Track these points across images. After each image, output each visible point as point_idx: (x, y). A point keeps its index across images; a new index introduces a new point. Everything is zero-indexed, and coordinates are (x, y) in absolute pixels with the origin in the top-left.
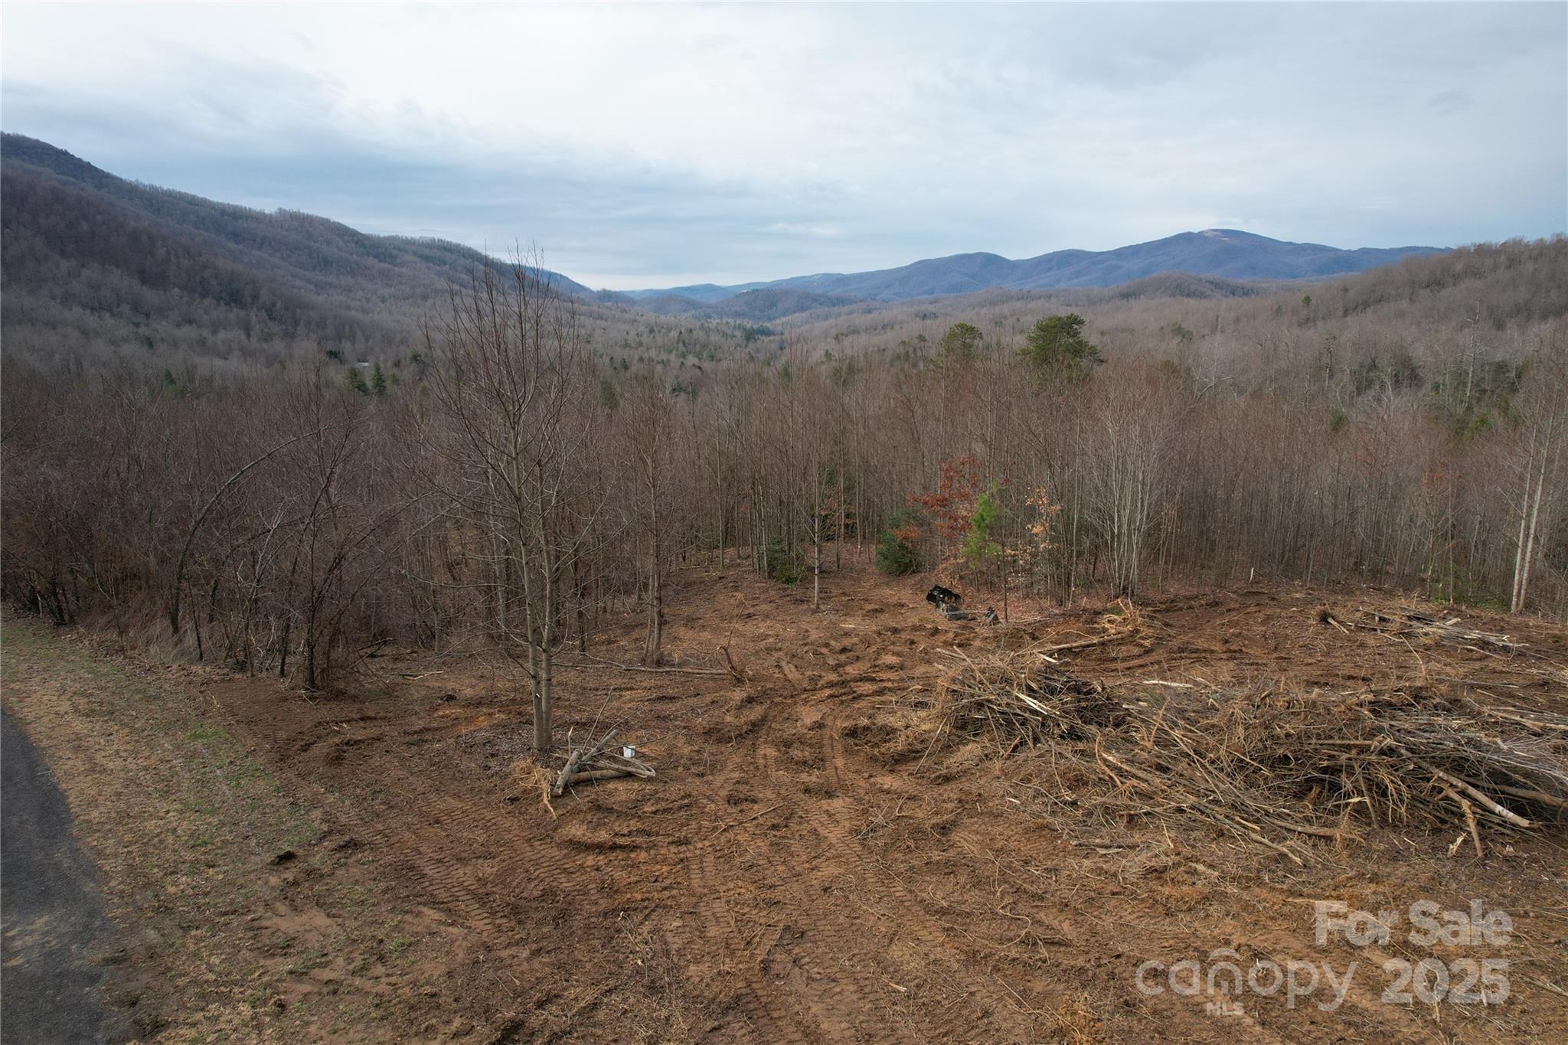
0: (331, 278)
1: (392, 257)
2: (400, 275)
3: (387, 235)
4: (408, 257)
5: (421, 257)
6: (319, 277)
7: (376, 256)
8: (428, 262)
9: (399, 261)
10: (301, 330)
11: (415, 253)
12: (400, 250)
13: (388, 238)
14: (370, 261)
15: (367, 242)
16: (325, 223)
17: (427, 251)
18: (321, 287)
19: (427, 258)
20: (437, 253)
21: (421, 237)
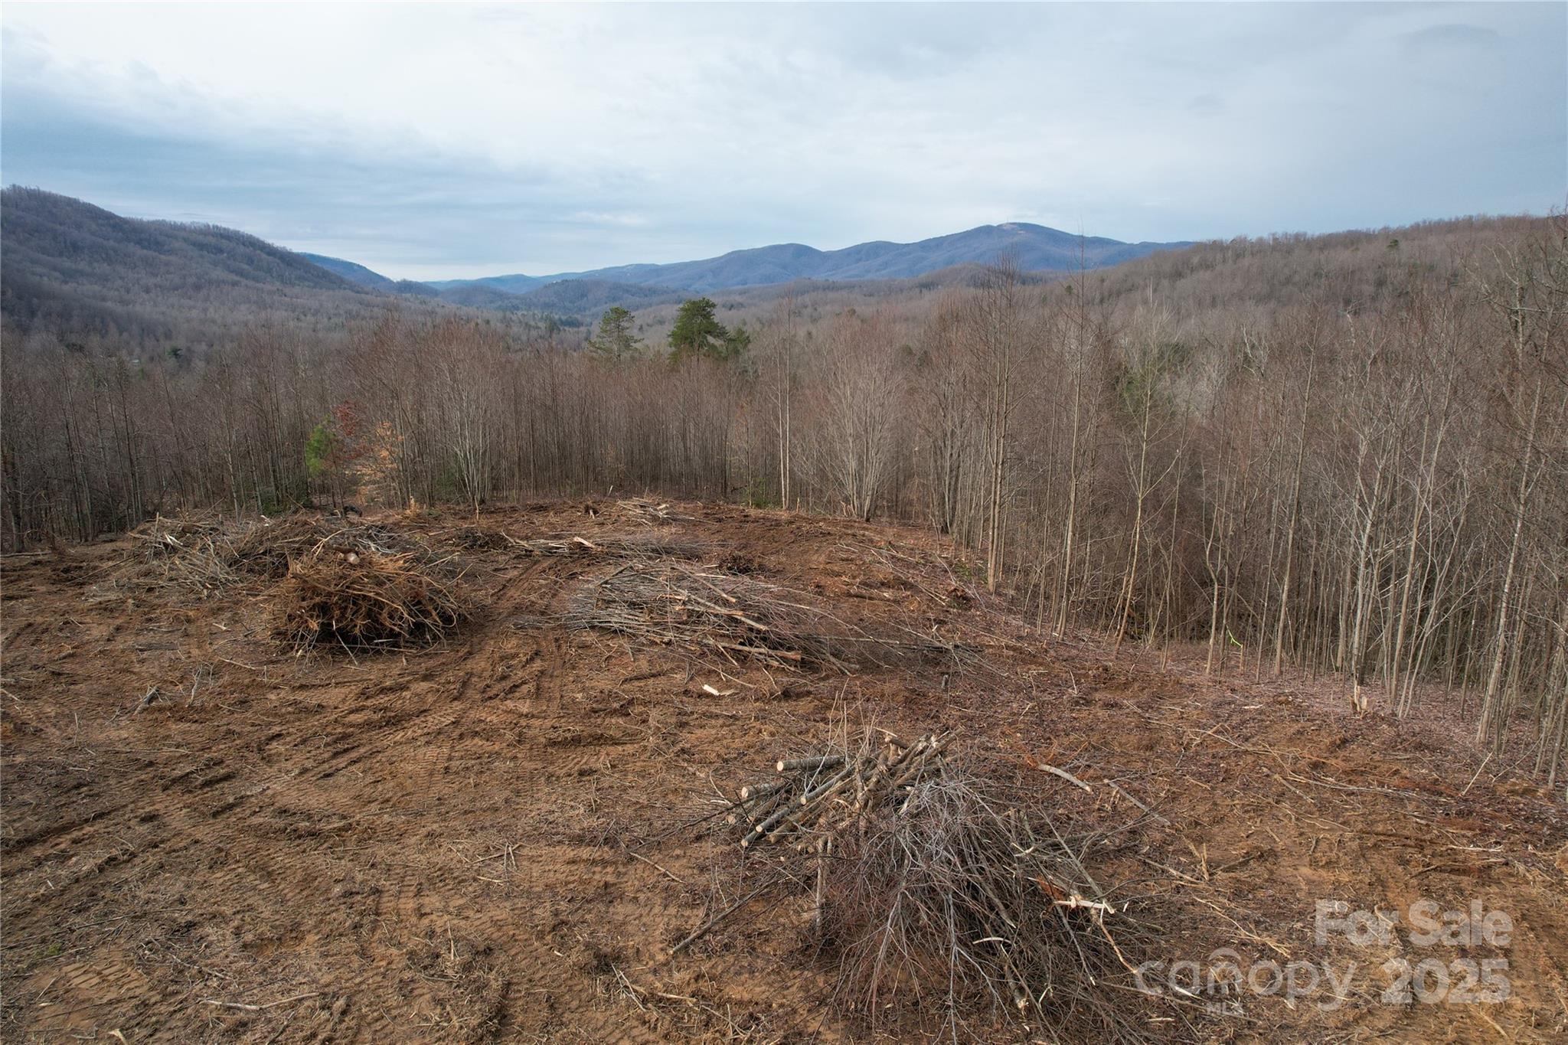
0: (82, 266)
1: (157, 243)
2: (167, 264)
3: (152, 218)
4: (177, 245)
5: (194, 244)
6: (67, 263)
7: (139, 242)
8: (202, 250)
9: (166, 247)
10: (38, 321)
11: (185, 240)
12: (167, 236)
13: (153, 223)
14: (132, 248)
15: (126, 226)
16: (72, 203)
17: (201, 238)
18: (68, 275)
19: (201, 246)
20: (212, 240)
21: (192, 223)
